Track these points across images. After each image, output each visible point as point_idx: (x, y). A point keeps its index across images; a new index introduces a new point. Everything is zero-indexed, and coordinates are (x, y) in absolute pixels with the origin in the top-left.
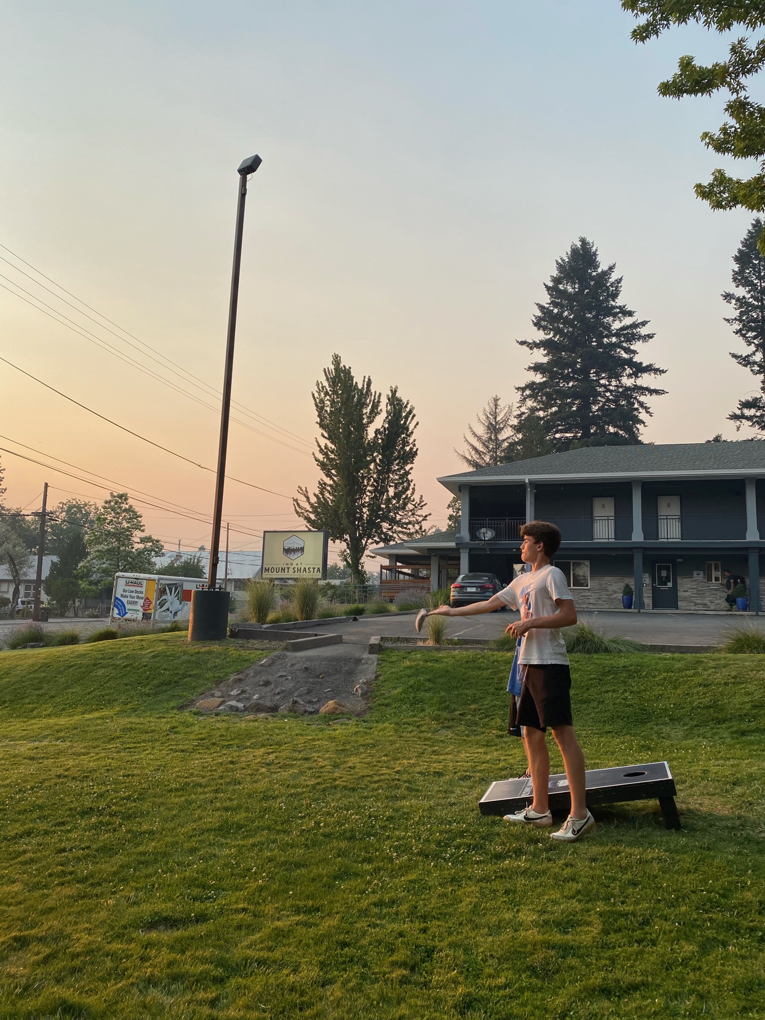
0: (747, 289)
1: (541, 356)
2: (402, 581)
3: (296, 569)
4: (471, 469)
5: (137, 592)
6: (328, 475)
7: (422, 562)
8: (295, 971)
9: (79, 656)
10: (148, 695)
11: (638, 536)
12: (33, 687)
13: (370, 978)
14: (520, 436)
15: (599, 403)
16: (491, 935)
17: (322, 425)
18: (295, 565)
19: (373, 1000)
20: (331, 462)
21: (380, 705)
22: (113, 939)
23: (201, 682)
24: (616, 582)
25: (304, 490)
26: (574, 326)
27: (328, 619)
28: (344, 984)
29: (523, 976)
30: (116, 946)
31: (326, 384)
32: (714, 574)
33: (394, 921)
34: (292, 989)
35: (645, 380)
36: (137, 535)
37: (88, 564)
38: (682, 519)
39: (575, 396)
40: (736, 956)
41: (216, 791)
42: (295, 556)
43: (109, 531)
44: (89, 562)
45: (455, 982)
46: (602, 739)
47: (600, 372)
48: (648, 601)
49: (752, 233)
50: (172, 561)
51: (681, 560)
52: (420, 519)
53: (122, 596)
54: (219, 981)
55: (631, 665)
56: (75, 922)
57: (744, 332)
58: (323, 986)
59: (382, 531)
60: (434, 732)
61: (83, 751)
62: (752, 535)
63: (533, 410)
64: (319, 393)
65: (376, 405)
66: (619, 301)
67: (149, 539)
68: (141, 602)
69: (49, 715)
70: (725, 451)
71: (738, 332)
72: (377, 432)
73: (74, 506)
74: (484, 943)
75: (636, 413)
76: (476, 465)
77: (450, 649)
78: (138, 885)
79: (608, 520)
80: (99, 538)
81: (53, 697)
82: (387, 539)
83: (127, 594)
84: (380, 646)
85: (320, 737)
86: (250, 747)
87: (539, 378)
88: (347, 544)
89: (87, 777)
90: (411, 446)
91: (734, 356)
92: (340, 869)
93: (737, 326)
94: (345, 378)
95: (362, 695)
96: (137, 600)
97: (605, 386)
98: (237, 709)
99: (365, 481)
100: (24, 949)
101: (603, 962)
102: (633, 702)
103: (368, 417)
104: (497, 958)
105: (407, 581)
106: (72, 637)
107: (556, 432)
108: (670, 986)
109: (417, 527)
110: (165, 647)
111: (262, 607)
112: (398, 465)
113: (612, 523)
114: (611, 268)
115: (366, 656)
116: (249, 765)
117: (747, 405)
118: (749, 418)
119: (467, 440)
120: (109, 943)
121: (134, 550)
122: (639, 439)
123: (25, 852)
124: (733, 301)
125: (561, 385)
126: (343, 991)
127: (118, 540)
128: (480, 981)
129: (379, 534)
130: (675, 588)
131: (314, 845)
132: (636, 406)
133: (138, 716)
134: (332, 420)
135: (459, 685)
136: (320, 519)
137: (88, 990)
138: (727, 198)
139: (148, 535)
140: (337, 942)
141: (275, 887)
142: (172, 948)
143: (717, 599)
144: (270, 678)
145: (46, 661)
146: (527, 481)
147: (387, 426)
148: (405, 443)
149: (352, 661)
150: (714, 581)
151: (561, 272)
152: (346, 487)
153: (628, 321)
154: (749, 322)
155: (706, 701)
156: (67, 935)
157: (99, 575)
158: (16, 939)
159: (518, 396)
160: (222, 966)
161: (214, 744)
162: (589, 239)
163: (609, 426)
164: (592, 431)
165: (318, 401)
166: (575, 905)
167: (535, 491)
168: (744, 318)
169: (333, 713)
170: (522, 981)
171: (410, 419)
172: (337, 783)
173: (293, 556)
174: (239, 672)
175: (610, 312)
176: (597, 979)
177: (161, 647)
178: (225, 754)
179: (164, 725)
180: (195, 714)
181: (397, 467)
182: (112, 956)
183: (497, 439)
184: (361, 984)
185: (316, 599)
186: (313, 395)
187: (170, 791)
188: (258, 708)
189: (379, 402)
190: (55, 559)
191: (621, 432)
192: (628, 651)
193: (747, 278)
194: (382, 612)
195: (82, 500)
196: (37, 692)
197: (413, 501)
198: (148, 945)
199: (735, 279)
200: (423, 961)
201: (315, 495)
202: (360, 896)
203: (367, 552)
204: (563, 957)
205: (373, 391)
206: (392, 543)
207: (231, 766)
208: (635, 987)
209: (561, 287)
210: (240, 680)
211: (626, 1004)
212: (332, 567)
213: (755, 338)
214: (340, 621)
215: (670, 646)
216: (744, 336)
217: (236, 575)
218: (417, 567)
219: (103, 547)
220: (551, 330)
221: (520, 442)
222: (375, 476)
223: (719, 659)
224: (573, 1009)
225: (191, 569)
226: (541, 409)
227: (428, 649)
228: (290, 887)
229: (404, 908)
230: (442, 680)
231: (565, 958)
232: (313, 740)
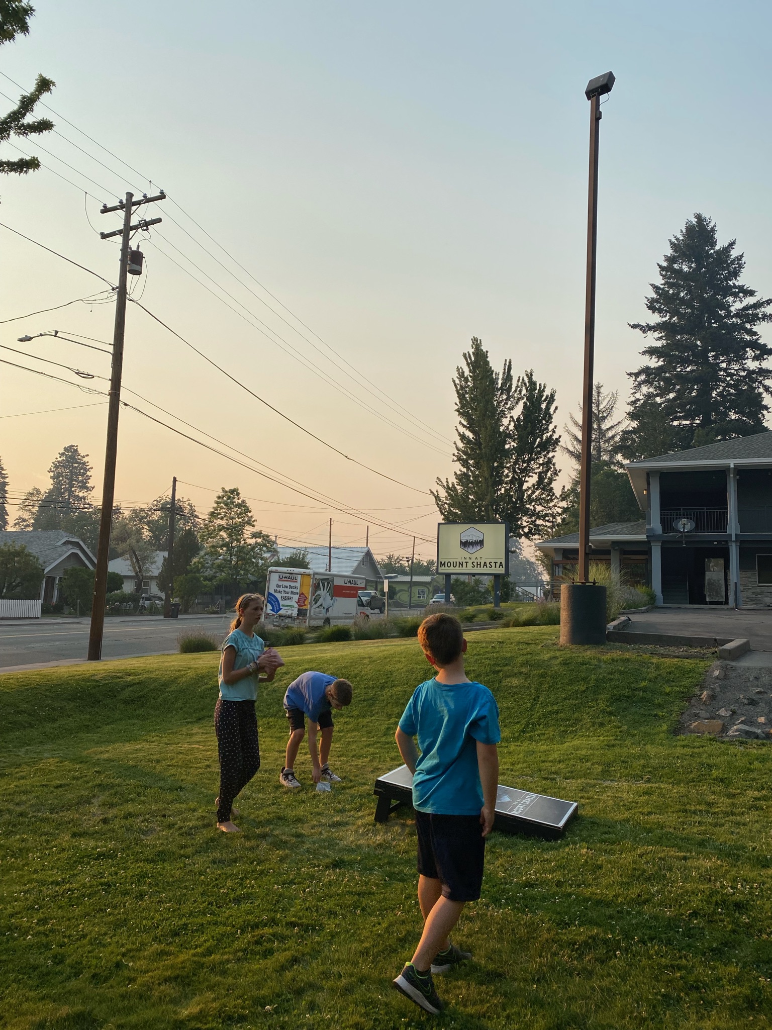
1: (654, 340)
3: (475, 564)
5: (291, 587)
14: (635, 424)
15: (718, 389)
17: (461, 413)
18: (473, 560)
26: (692, 307)
31: (466, 369)
36: (248, 531)
37: (201, 560)
42: (474, 550)
44: (202, 557)
47: (719, 355)
53: (276, 591)
63: (649, 396)
64: (460, 379)
65: (519, 390)
66: (740, 281)
67: (259, 534)
68: (296, 598)
75: (759, 398)
80: (212, 534)
83: (281, 589)
87: (654, 363)
97: (725, 370)
99: (506, 471)
107: (673, 420)
114: (732, 244)
121: (246, 545)
122: (765, 425)
125: (679, 370)
127: (230, 535)
132: (760, 390)
139: (258, 530)
144: (747, 695)
146: (732, 466)
148: (544, 431)
151: (676, 251)
153: (751, 300)
159: (631, 382)
162: (706, 215)
163: (730, 412)
164: (712, 418)
165: (459, 387)
167: (738, 477)
171: (550, 404)
173: (471, 549)
175: (729, 291)
183: (600, 428)
186: (454, 381)
190: (166, 554)
191: (744, 419)
205: (513, 375)
209: (675, 266)
210: (713, 697)
220: (667, 312)
226: (657, 395)
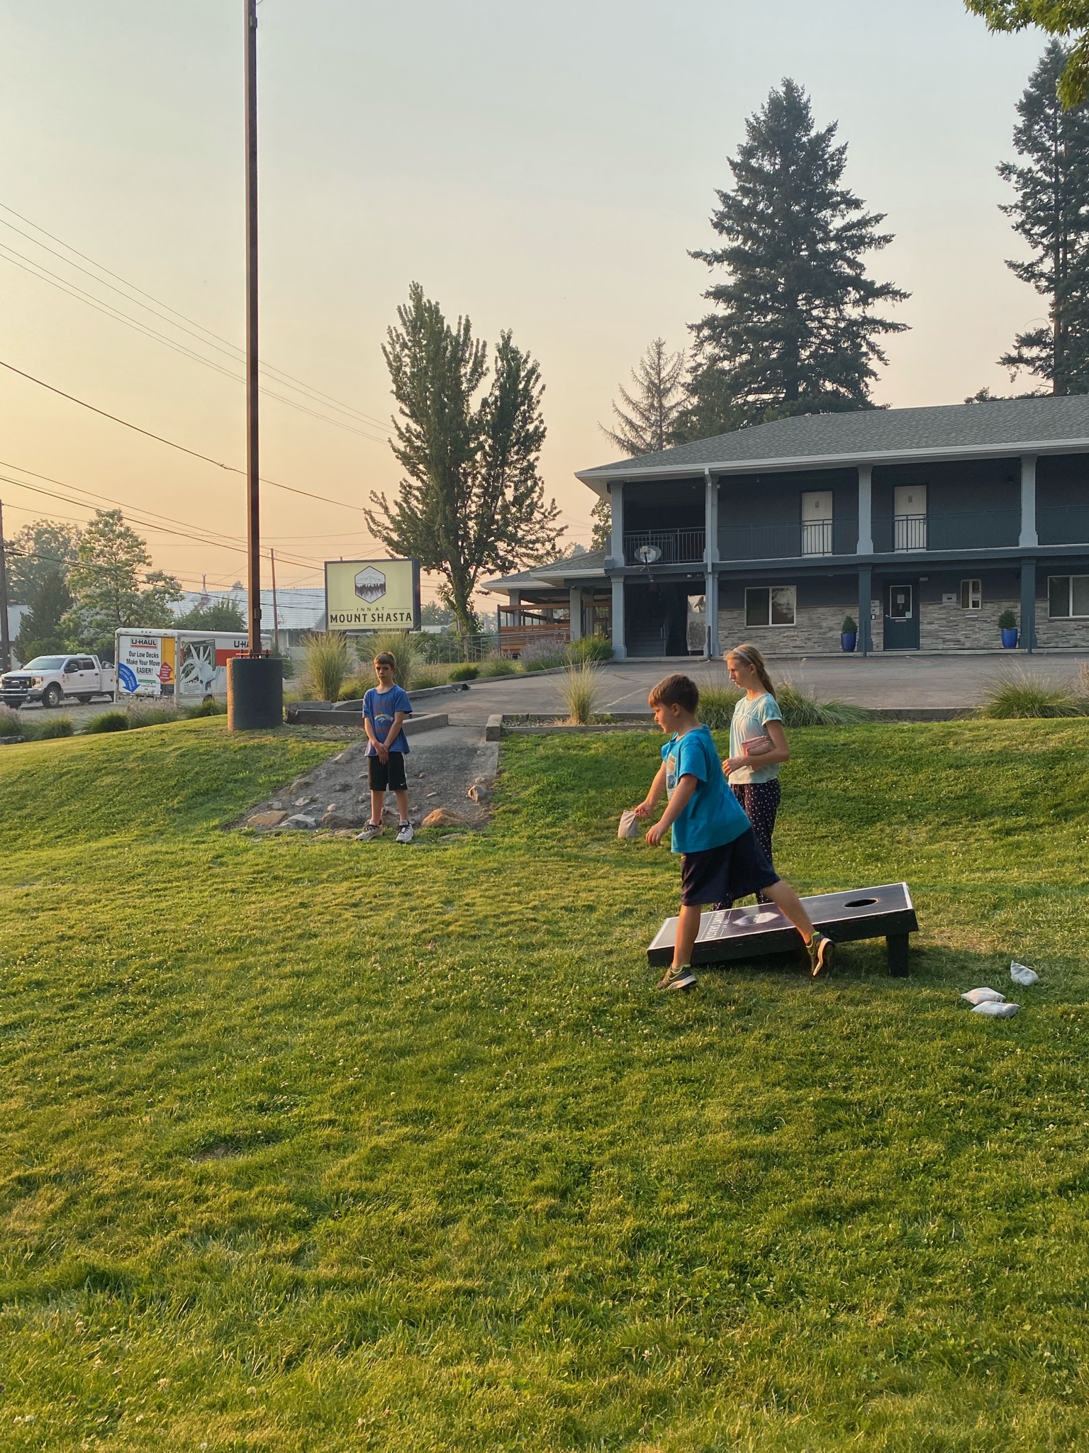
0: (1036, 156)
1: (724, 275)
2: (529, 627)
3: (376, 617)
4: (626, 456)
5: (149, 655)
6: (414, 472)
7: (556, 598)
8: (405, 1206)
9: (74, 759)
10: (178, 811)
11: (865, 547)
12: (12, 806)
13: (507, 1212)
14: (695, 400)
15: (810, 347)
16: (667, 1142)
17: (400, 396)
18: (373, 611)
19: (512, 1243)
20: (417, 452)
21: (505, 812)
22: (154, 1172)
23: (251, 789)
24: (832, 615)
25: (380, 496)
26: (774, 226)
27: (427, 689)
28: (471, 1222)
29: (713, 1198)
30: (158, 1183)
31: (402, 330)
32: (972, 597)
33: (536, 1127)
34: (402, 1232)
35: (880, 309)
36: (142, 571)
37: (74, 616)
38: (928, 519)
39: (775, 336)
40: (996, 1156)
41: (283, 949)
42: (374, 598)
43: (101, 568)
44: (75, 612)
45: (623, 1213)
46: (813, 848)
47: (811, 298)
48: (877, 640)
49: (1047, 64)
50: (196, 607)
51: (926, 579)
52: (553, 534)
53: (128, 661)
54: (303, 1225)
55: (854, 742)
56: (101, 1150)
57: (1027, 227)
58: (443, 1225)
59: (497, 555)
60: (581, 847)
61: (92, 896)
62: (1028, 539)
63: (714, 360)
64: (393, 345)
65: (479, 362)
66: (841, 185)
67: (158, 577)
68: (157, 669)
69: (40, 845)
70: (994, 415)
71: (1020, 226)
72: (485, 403)
73: (46, 531)
74: (659, 1155)
75: (864, 359)
76: (632, 448)
77: (600, 729)
78: (183, 1093)
79: (823, 525)
80: (86, 578)
81: (42, 819)
82: (504, 568)
83: (136, 658)
84: (502, 729)
85: (424, 861)
86: (327, 881)
87: (722, 310)
88: (449, 575)
89: (100, 937)
90: (536, 423)
91: (1012, 265)
92: (459, 1056)
93: (1018, 217)
94: (431, 321)
95: (480, 799)
96: (151, 667)
97: (819, 319)
98: (306, 826)
99: (470, 480)
100: (33, 1193)
101: (820, 1174)
102: (856, 793)
103: (469, 381)
104: (678, 1175)
105: (536, 627)
106: (63, 727)
107: (749, 393)
108: (908, 1203)
109: (548, 546)
110: (196, 741)
111: (331, 677)
112: (517, 453)
113: (828, 530)
114: (830, 130)
115: (482, 743)
116: (327, 908)
117: (1028, 341)
118: (1029, 362)
119: (617, 410)
120: (150, 1178)
121: (139, 593)
122: (869, 399)
123: (24, 1050)
124: (1014, 177)
125: (755, 320)
126: (471, 1231)
127: (115, 579)
128: (654, 1210)
129: (493, 560)
130: (916, 621)
131: (421, 1023)
132: (864, 349)
133: (166, 841)
134: (414, 387)
135: (613, 780)
136: (407, 539)
137: (126, 1247)
138: (1013, 11)
139: (157, 571)
140: (460, 1162)
141: (370, 1087)
142: (236, 1182)
143: (975, 633)
144: (349, 780)
145: (28, 768)
146: (707, 472)
147: (497, 393)
148: (526, 420)
149: (464, 751)
150: (971, 607)
151: (754, 138)
152: (441, 489)
153: (854, 215)
154: (1035, 210)
155: (958, 789)
156: (90, 1171)
157: (92, 631)
158: (19, 1180)
159: (692, 338)
160: (306, 1204)
161: (275, 878)
162: (797, 83)
163: (824, 381)
164: (800, 389)
165: (391, 357)
166: (781, 1094)
167: (718, 486)
168: (1029, 204)
169: (441, 826)
170: (710, 1204)
171: (532, 382)
172: (451, 928)
173: (370, 597)
174: (305, 773)
175: (826, 201)
176: (810, 1199)
177: (190, 742)
178: (293, 893)
179: (204, 854)
180: (247, 834)
181: (516, 457)
182: (154, 1198)
183: (661, 406)
184: (495, 1220)
185: (408, 662)
186: (384, 348)
187: (218, 953)
188: (335, 824)
189: (484, 356)
190: (26, 610)
191: (842, 390)
192: (850, 721)
193: (1036, 138)
194: (503, 673)
195: (57, 522)
196: (19, 813)
197: (542, 507)
198: (203, 1179)
199: (1017, 142)
200: (577, 1184)
201: (396, 503)
202: (488, 1094)
203: (477, 587)
204: (765, 1169)
205: (474, 339)
206: (513, 572)
207: (303, 911)
208: (862, 1207)
209: (753, 162)
210: (307, 784)
211: (850, 1232)
212: (428, 607)
213: (1043, 235)
214: (444, 692)
215: (909, 711)
216: (1027, 232)
217: (290, 623)
218: (550, 606)
219: (94, 590)
220: (738, 232)
221: (696, 410)
222: (483, 471)
223: (978, 728)
224: (780, 1242)
225: (223, 619)
226: (725, 358)
227: (570, 731)
228: (393, 1084)
229: (548, 1109)
230: (590, 775)
231: (767, 1170)
232: (415, 866)
